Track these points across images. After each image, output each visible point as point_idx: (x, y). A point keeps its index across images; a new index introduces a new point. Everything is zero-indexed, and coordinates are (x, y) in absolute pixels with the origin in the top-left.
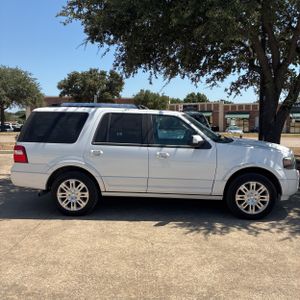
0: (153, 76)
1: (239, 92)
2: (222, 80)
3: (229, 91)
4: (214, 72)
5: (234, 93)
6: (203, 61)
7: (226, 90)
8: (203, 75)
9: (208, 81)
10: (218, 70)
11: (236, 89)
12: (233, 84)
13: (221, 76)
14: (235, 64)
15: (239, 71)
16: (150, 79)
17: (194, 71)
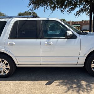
0: (46, 9)
1: (80, 15)
2: (73, 11)
3: (76, 15)
4: (70, 7)
5: (78, 15)
6: (66, 3)
7: (75, 14)
8: (66, 9)
9: (68, 11)
10: (72, 7)
11: (79, 14)
12: (77, 12)
13: (73, 9)
14: (78, 3)
15: (80, 6)
16: (44, 10)
17: (62, 7)
